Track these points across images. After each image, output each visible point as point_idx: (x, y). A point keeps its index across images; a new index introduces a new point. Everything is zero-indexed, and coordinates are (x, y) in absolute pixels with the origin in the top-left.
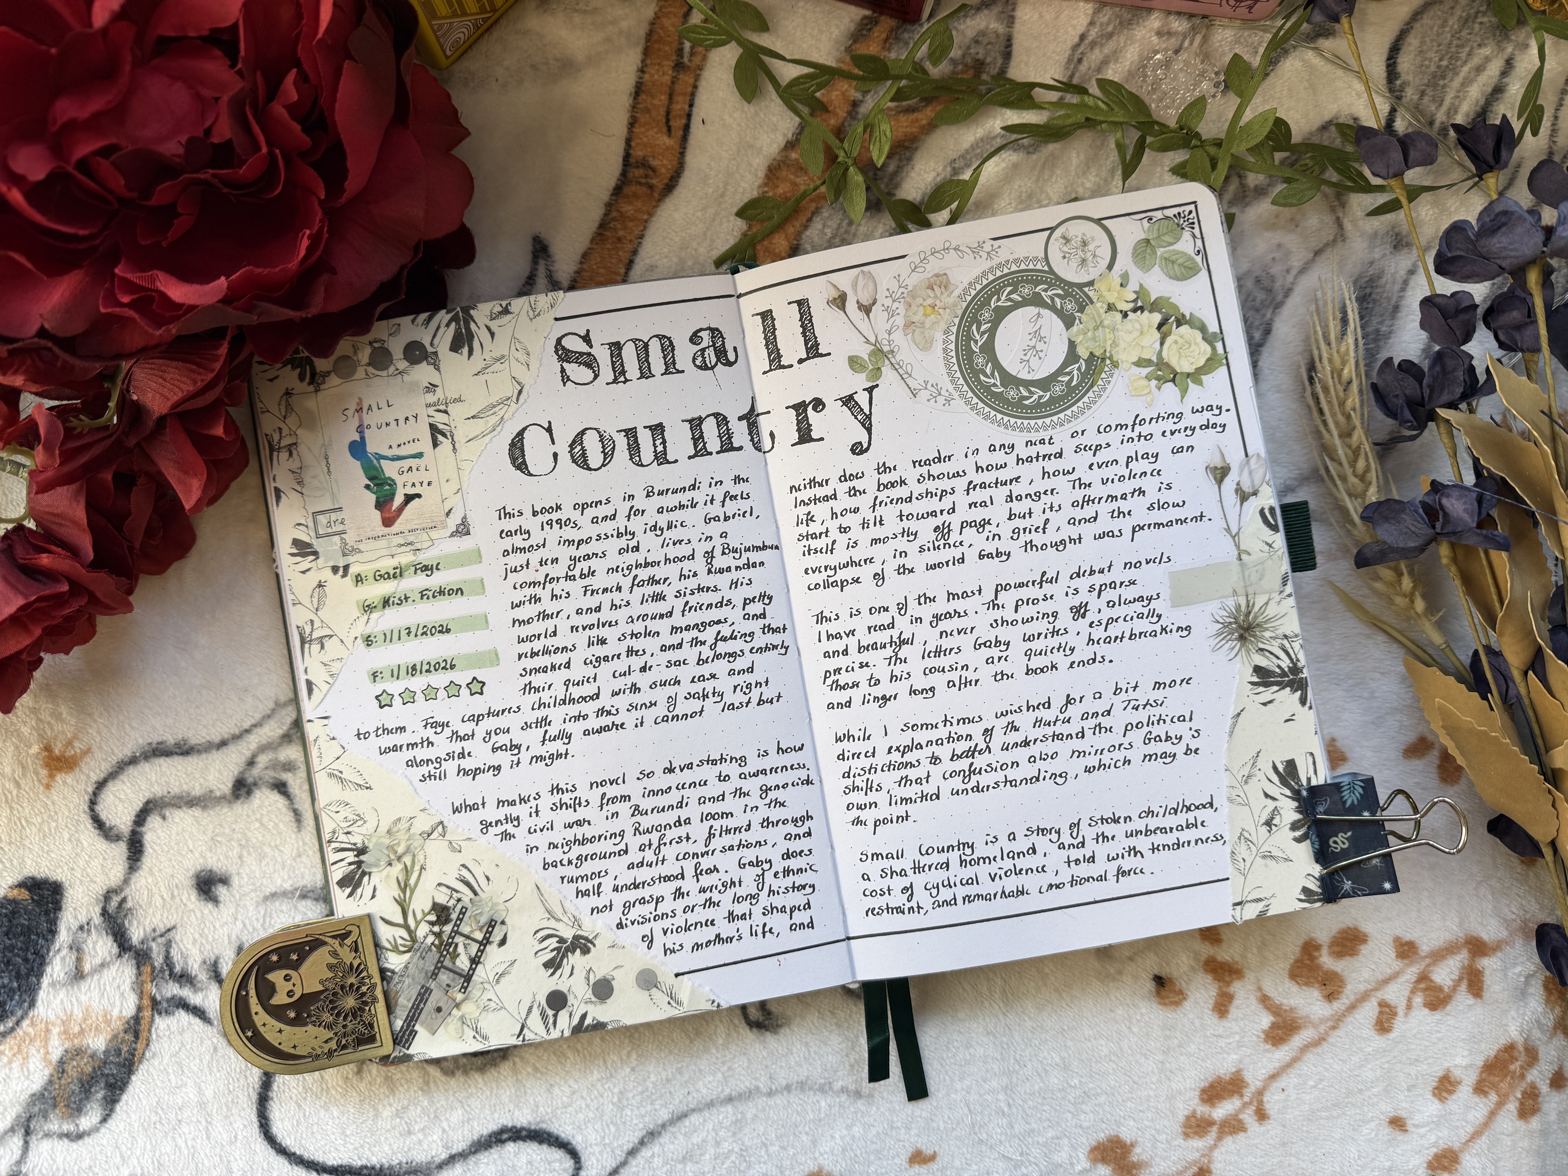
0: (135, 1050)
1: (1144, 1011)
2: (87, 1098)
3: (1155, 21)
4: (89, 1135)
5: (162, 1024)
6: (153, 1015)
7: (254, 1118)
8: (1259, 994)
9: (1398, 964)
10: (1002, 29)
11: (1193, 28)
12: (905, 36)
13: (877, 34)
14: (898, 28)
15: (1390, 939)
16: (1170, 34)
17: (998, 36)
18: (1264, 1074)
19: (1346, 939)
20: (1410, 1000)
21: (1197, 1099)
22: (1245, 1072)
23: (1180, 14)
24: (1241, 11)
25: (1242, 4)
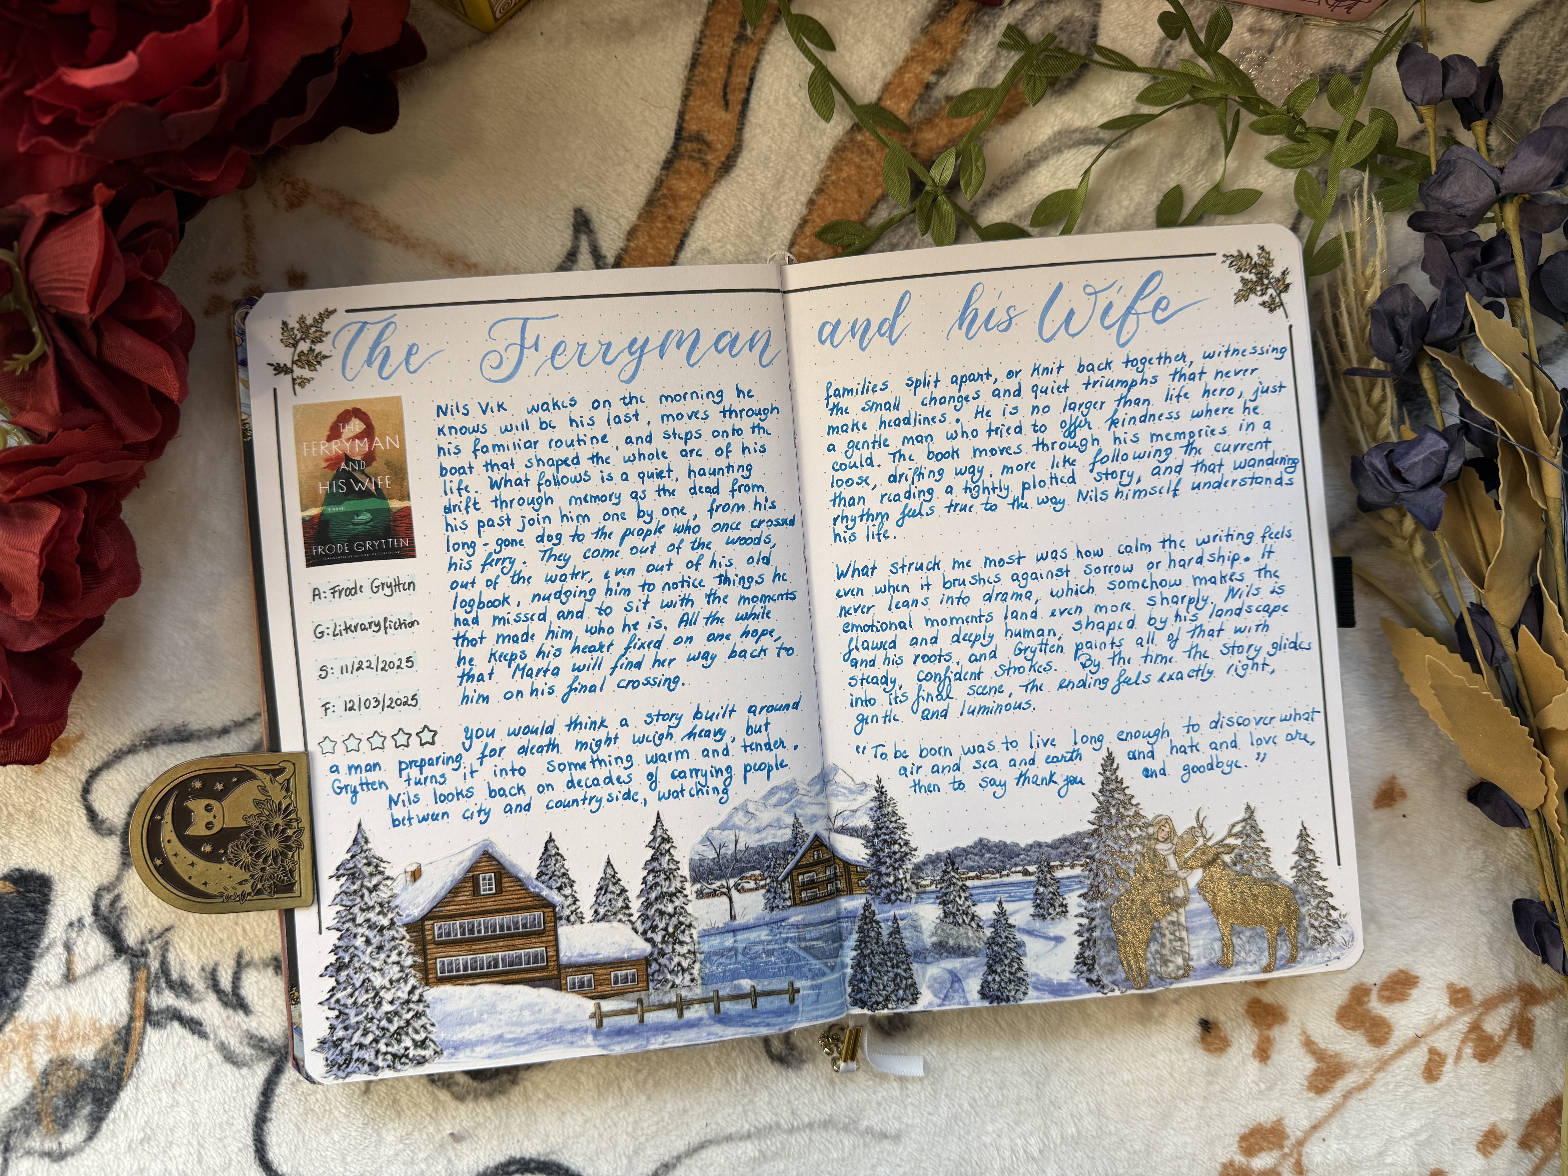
0: (124, 1063)
1: (1187, 1056)
2: (73, 1114)
3: (1249, 17)
4: (73, 1154)
5: (153, 1036)
6: (144, 1027)
7: (249, 1141)
8: (1303, 1038)
9: (1450, 1011)
10: (1087, 17)
11: (1287, 27)
12: (986, 19)
13: (955, 16)
14: (978, 11)
15: (1443, 985)
16: (1262, 31)
17: (1083, 24)
18: (1305, 1124)
19: (1397, 982)
20: (1460, 1050)
21: (1235, 1147)
22: (1286, 1122)
23: (1272, 10)
24: (1339, 11)
25: (1342, 3)
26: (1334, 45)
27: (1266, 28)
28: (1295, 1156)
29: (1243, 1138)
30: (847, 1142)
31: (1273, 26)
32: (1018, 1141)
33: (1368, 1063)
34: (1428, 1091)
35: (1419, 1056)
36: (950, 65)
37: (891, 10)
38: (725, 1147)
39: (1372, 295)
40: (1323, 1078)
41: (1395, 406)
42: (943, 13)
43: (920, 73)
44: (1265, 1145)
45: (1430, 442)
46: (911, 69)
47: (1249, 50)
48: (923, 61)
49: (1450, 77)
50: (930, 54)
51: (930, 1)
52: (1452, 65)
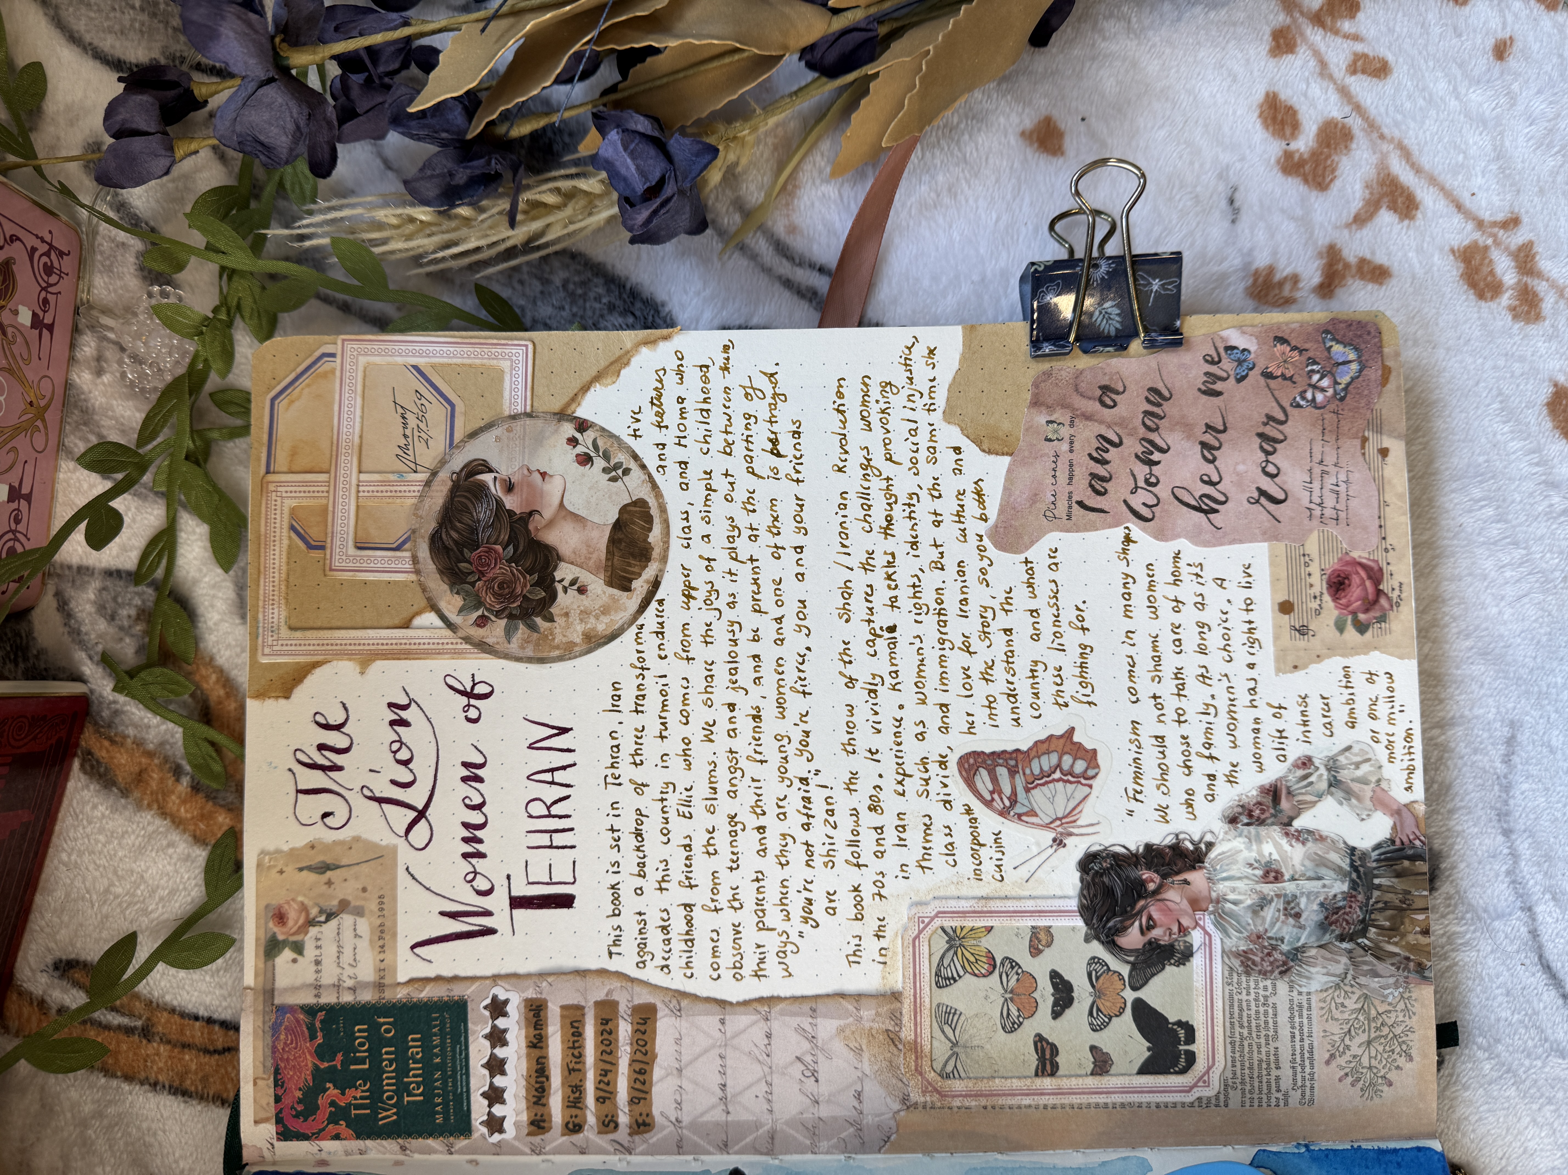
3: (83, 378)
8: (1354, 227)
9: (1303, 52)
10: (95, 584)
11: (92, 328)
12: (106, 714)
13: (104, 753)
14: (96, 723)
15: (1272, 62)
16: (99, 358)
17: (104, 589)
18: (1457, 220)
19: (1274, 119)
20: (1346, 36)
21: (1493, 305)
22: (1456, 244)
23: (72, 346)
24: (67, 264)
25: (56, 264)
26: (111, 265)
27: (95, 353)
28: (1496, 230)
29: (1481, 296)
30: (1525, 786)
31: (93, 344)
32: (1508, 574)
33: (1374, 148)
34: (1400, 72)
35: (1360, 86)
36: (166, 759)
37: (102, 838)
38: (1544, 939)
39: (423, 214)
40: (1400, 200)
41: (562, 172)
42: (102, 770)
43: (179, 797)
44: (1485, 270)
45: (610, 150)
46: (175, 808)
47: (123, 375)
48: (164, 794)
49: (134, 126)
50: (154, 785)
51: (87, 787)
52: (117, 127)
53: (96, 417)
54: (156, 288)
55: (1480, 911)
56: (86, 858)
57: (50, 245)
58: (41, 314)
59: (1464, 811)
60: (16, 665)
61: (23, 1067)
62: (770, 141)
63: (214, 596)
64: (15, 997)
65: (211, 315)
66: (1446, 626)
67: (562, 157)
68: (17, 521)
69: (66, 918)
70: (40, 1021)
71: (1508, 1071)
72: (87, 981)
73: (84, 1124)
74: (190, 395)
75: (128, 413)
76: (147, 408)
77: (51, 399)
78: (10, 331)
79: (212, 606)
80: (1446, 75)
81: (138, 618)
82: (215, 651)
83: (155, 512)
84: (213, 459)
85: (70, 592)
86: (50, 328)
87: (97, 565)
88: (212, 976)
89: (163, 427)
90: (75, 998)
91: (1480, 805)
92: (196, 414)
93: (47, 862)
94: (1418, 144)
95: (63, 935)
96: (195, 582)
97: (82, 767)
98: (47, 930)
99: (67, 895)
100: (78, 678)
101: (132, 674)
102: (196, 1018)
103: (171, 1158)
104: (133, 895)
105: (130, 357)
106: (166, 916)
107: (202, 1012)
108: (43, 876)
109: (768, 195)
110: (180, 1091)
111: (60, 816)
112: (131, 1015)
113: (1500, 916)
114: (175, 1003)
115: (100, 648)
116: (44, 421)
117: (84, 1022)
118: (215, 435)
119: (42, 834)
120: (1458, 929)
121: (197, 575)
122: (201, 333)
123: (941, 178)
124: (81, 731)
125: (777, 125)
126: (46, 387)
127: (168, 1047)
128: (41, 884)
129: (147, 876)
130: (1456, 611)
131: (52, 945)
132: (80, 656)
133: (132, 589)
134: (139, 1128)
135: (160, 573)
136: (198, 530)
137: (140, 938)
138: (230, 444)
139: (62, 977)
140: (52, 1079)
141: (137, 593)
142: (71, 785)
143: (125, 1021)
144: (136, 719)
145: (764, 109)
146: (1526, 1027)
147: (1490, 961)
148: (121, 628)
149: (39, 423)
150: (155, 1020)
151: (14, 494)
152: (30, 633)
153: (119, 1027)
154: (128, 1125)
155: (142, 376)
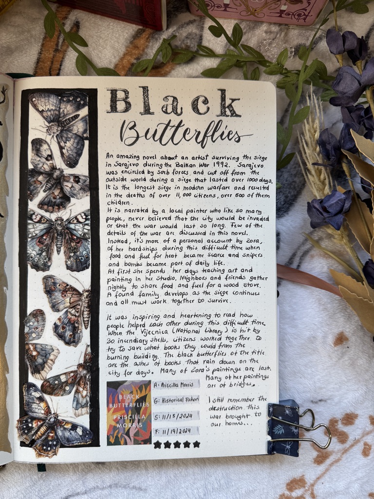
3: (264, 27)
9: (371, 427)
10: (198, 32)
11: (281, 30)
12: (156, 36)
13: (144, 36)
14: (153, 33)
15: (368, 416)
16: (271, 32)
17: (196, 35)
18: (314, 477)
19: (349, 417)
21: (285, 488)
22: (306, 477)
23: (275, 24)
24: (301, 21)
25: (301, 18)
26: (301, 35)
27: (273, 31)
28: (311, 490)
29: (288, 485)
30: (125, 493)
31: (275, 30)
32: (195, 491)
33: (339, 451)
34: (365, 460)
35: (360, 447)
36: (142, 55)
37: (117, 35)
39: (317, 135)
40: (321, 459)
41: (331, 181)
42: (139, 35)
43: (130, 59)
44: (297, 486)
45: (338, 195)
46: (126, 58)
47: (265, 40)
48: (131, 55)
49: (346, 41)
50: (134, 52)
51: (134, 31)
52: (346, 35)
53: (251, 31)
54: (293, 50)
55: (85, 477)
56: (111, 31)
57: (308, 15)
58: (285, 13)
59: (118, 472)
60: (172, 8)
61: (46, 12)
62: (342, 249)
63: (193, 70)
64: (68, 9)
65: (284, 68)
66: (178, 469)
67: (337, 181)
68: (218, 7)
69: (92, 25)
70: (60, 17)
71: (34, 483)
72: (73, 31)
73: (29, 31)
74: (258, 61)
75: (253, 42)
76: (255, 48)
77: (258, 17)
78: (279, 3)
79: (190, 69)
80: (364, 476)
81: (187, 46)
82: (176, 70)
83: (221, 51)
84: (238, 69)
85: (195, 24)
86: (280, 16)
87: (204, 33)
88: (74, 70)
89: (248, 53)
90: (67, 28)
91: (119, 478)
92: (252, 63)
93: (110, 19)
94: (340, 465)
95: (87, 24)
96: (198, 64)
97: (140, 29)
98: (89, 19)
99: (100, 25)
100: (168, 28)
101: (169, 44)
102: (61, 66)
103: (18, 59)
104: (99, 46)
105: (271, 42)
106: (92, 56)
107: (62, 67)
108: (106, 18)
109: (324, 249)
110: (38, 61)
111: (125, 23)
112: (62, 45)
113: (84, 483)
114: (65, 59)
115: (177, 34)
116: (250, 15)
117: (60, 31)
118: (245, 69)
119: (119, 17)
120: (80, 469)
121: (200, 64)
122: (278, 64)
123: (329, 306)
124: (151, 28)
125: (347, 252)
126: (261, 15)
127: (52, 57)
128: (103, 17)
129: (105, 50)
130: (183, 473)
131: (84, 21)
132: (175, 28)
133: (196, 44)
134: (27, 48)
135: (201, 52)
136: (215, 64)
137: (86, 48)
138: (242, 74)
139: (74, 24)
140: (43, 21)
141: (194, 45)
142: (134, 26)
143: (60, 44)
144: (155, 45)
145: (353, 247)
146: (48, 490)
147: (69, 479)
148: (184, 40)
149: (249, 13)
150: (61, 53)
151: (226, 6)
152: (182, 12)
153: (58, 42)
154: (28, 45)
155: (265, 46)
